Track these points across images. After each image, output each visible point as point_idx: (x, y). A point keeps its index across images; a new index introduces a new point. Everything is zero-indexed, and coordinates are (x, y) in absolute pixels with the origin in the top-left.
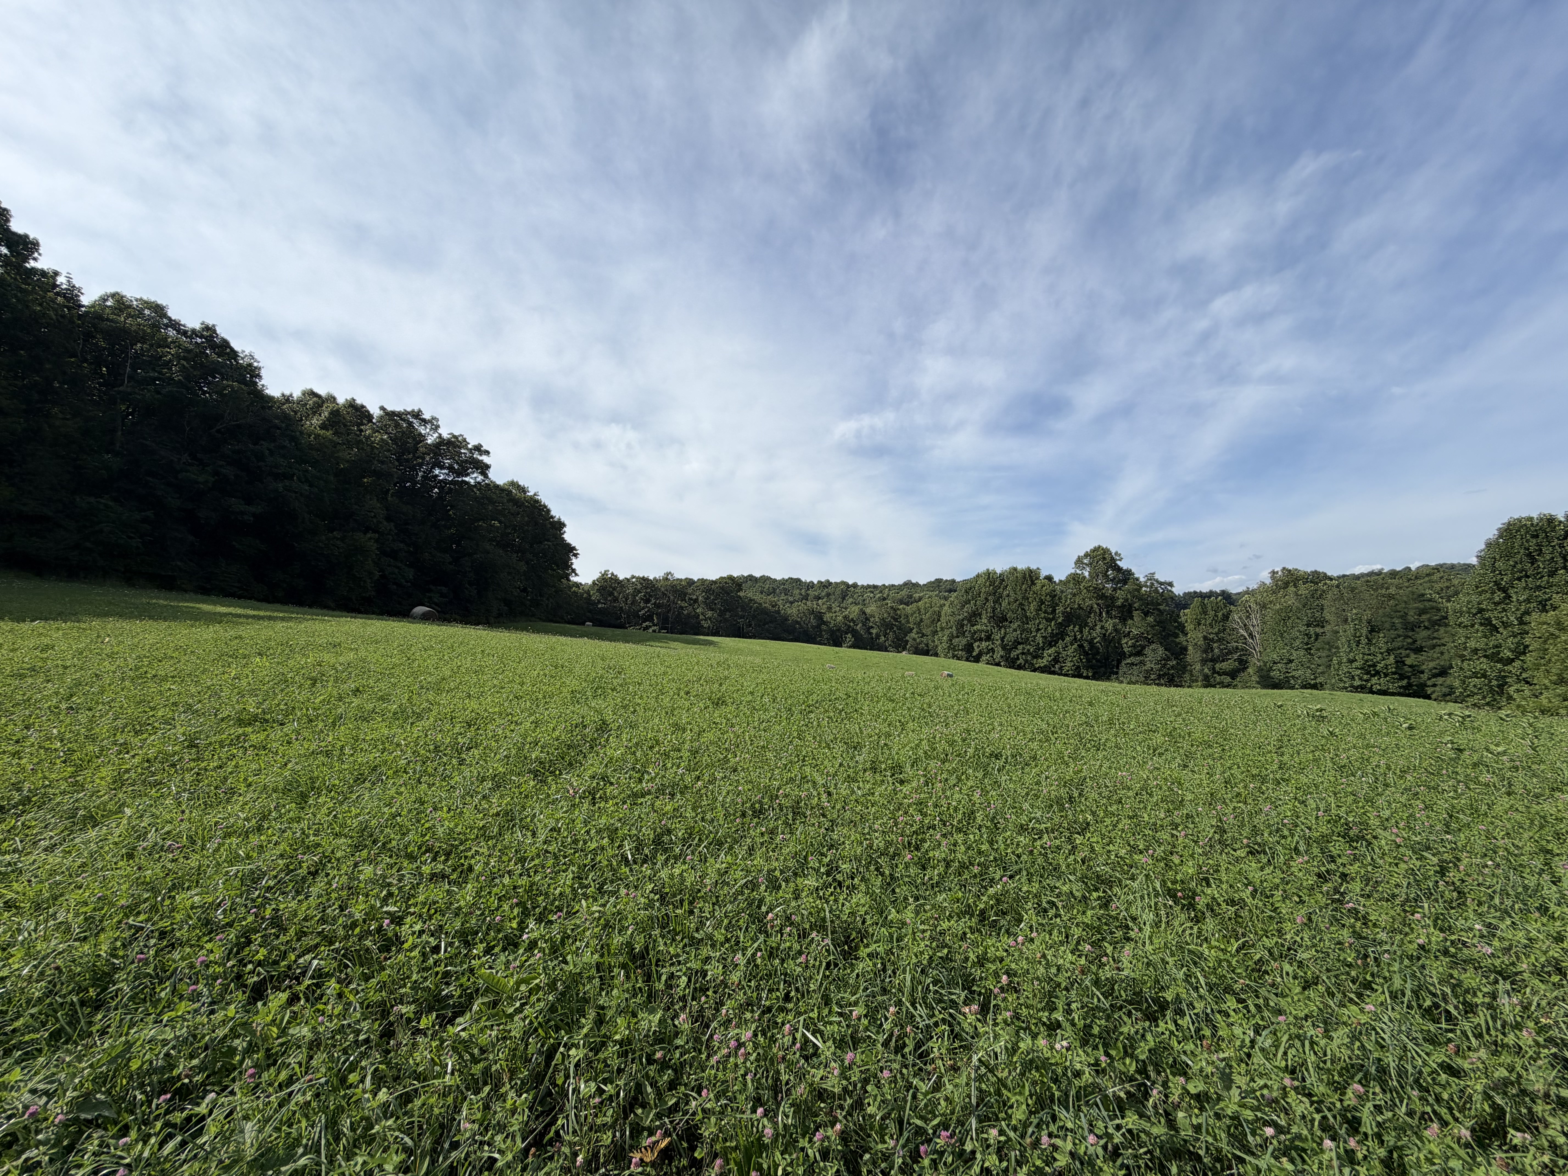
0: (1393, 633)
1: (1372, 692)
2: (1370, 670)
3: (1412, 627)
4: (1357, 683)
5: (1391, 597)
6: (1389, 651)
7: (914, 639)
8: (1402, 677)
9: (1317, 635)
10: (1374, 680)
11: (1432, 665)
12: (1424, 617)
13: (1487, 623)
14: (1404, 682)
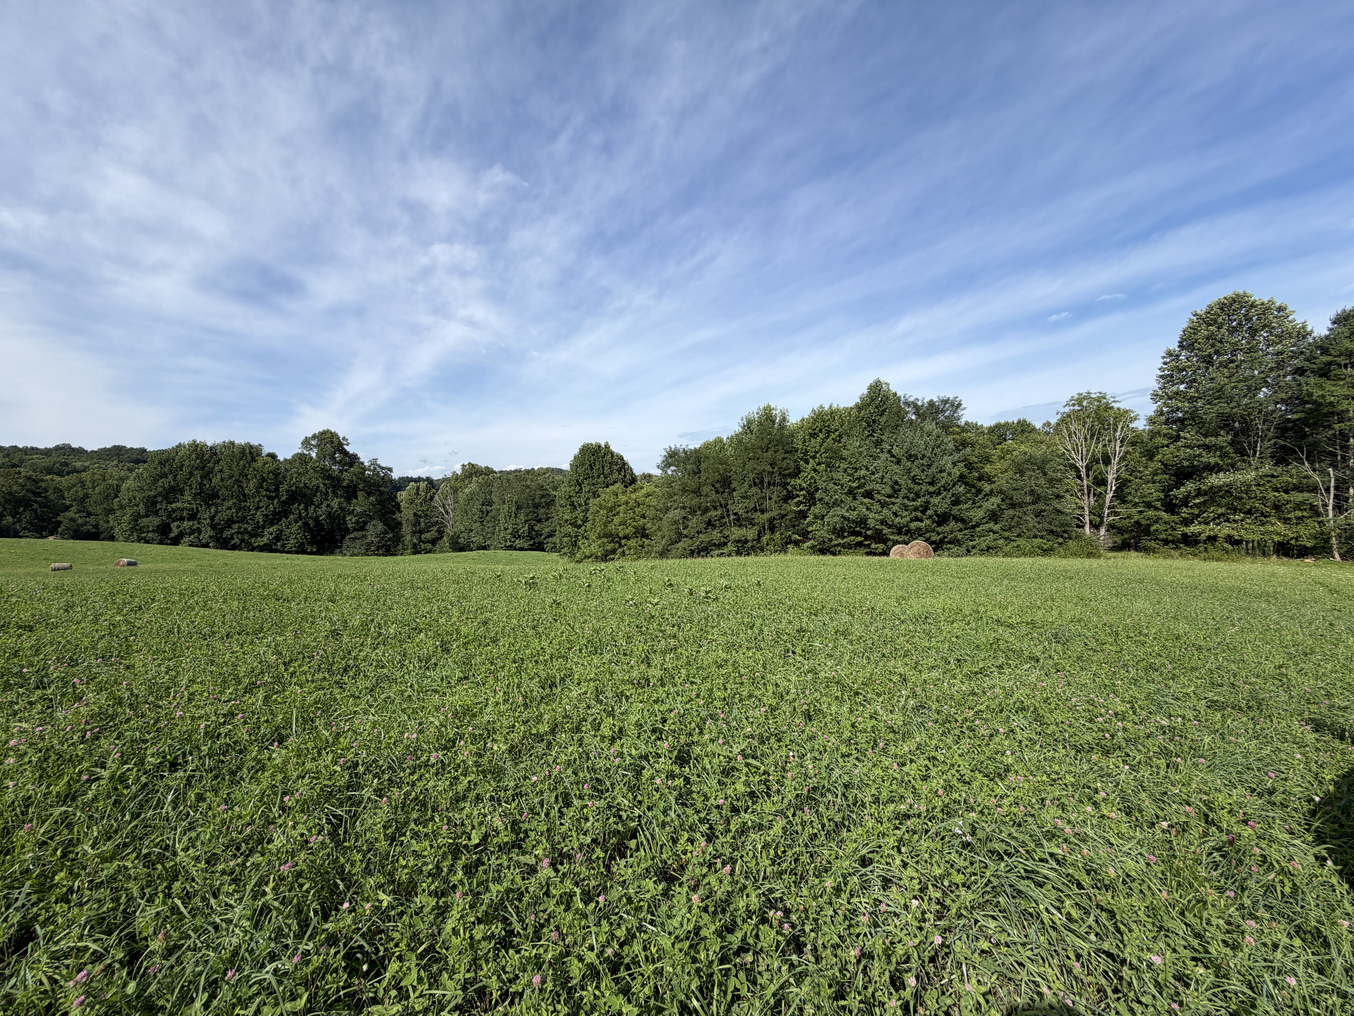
0: (528, 510)
1: (516, 549)
2: (516, 535)
3: (537, 506)
4: (509, 544)
5: (528, 487)
6: (526, 521)
7: (73, 520)
8: (532, 538)
9: (488, 512)
10: (517, 541)
11: (547, 530)
12: (543, 500)
13: (572, 504)
14: (532, 542)
